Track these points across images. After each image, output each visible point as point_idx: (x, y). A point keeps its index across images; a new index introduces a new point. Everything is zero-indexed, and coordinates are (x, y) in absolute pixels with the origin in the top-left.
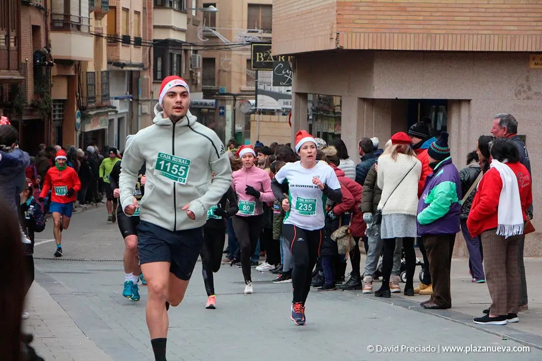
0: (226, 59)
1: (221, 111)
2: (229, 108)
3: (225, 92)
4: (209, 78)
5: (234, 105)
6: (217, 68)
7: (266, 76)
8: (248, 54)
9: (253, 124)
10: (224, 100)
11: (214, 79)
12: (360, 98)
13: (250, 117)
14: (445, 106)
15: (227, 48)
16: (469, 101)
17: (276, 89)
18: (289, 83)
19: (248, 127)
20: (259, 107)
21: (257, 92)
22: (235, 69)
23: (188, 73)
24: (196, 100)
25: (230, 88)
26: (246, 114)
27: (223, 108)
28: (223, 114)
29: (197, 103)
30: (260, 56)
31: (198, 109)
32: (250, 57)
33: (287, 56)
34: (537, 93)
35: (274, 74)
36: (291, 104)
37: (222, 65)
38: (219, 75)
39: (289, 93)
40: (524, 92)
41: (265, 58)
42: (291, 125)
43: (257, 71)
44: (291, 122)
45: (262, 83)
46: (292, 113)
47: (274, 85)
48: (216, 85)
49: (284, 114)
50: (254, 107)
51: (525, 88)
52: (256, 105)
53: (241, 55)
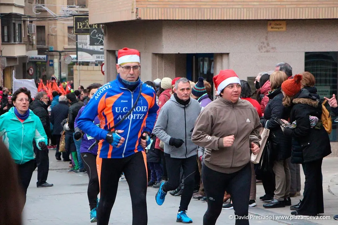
0: (53, 26)
1: (51, 63)
2: (56, 61)
3: (53, 50)
4: (41, 40)
5: (60, 59)
6: (47, 33)
7: (85, 39)
8: (71, 23)
9: (75, 73)
10: (53, 55)
11: (45, 41)
13: (73, 67)
14: (211, 58)
15: (55, 19)
16: (228, 54)
17: (91, 48)
18: (101, 43)
19: (71, 73)
20: (79, 60)
21: (77, 50)
22: (59, 33)
23: (26, 36)
24: (33, 56)
25: (57, 47)
26: (69, 65)
27: (52, 61)
28: (52, 65)
29: (33, 58)
30: (80, 25)
31: (35, 63)
32: (72, 25)
33: (99, 25)
34: (273, 48)
35: (91, 38)
36: (103, 58)
37: (50, 30)
38: (48, 38)
39: (102, 50)
40: (265, 47)
41: (84, 26)
42: (103, 73)
43: (77, 35)
44: (103, 71)
45: (81, 43)
46: (104, 64)
47: (91, 44)
48: (47, 45)
49: (96, 65)
50: (75, 60)
51: (265, 45)
52: (77, 58)
53: (64, 24)
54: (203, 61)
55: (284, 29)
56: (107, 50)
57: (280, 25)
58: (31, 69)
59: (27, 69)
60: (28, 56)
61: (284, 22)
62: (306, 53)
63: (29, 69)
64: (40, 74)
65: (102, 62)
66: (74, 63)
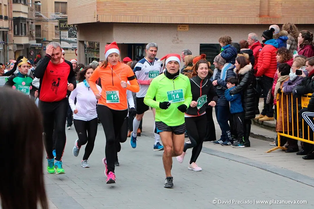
0: (46, 25)
1: (44, 48)
3: (46, 40)
4: (38, 34)
6: (42, 30)
7: (65, 34)
8: (57, 24)
10: (45, 44)
11: (41, 35)
14: (143, 46)
15: (47, 21)
17: (69, 39)
18: (76, 36)
21: (61, 40)
22: (50, 30)
23: (29, 32)
24: (33, 44)
25: (48, 39)
27: (45, 47)
29: (33, 45)
30: (62, 25)
31: (33, 48)
32: (57, 25)
33: (74, 25)
34: (181, 41)
35: (69, 32)
36: (76, 46)
37: (44, 28)
38: (43, 33)
39: (75, 41)
40: (176, 40)
41: (65, 26)
42: (76, 55)
43: (60, 31)
44: (77, 53)
45: (63, 36)
46: (77, 49)
47: (69, 37)
48: (42, 37)
49: (73, 50)
51: (176, 39)
53: (53, 24)
54: (139, 48)
55: (188, 30)
56: (79, 41)
57: (185, 27)
58: (32, 52)
59: (29, 52)
60: (30, 44)
61: (188, 25)
62: (201, 44)
63: (31, 52)
65: (76, 48)
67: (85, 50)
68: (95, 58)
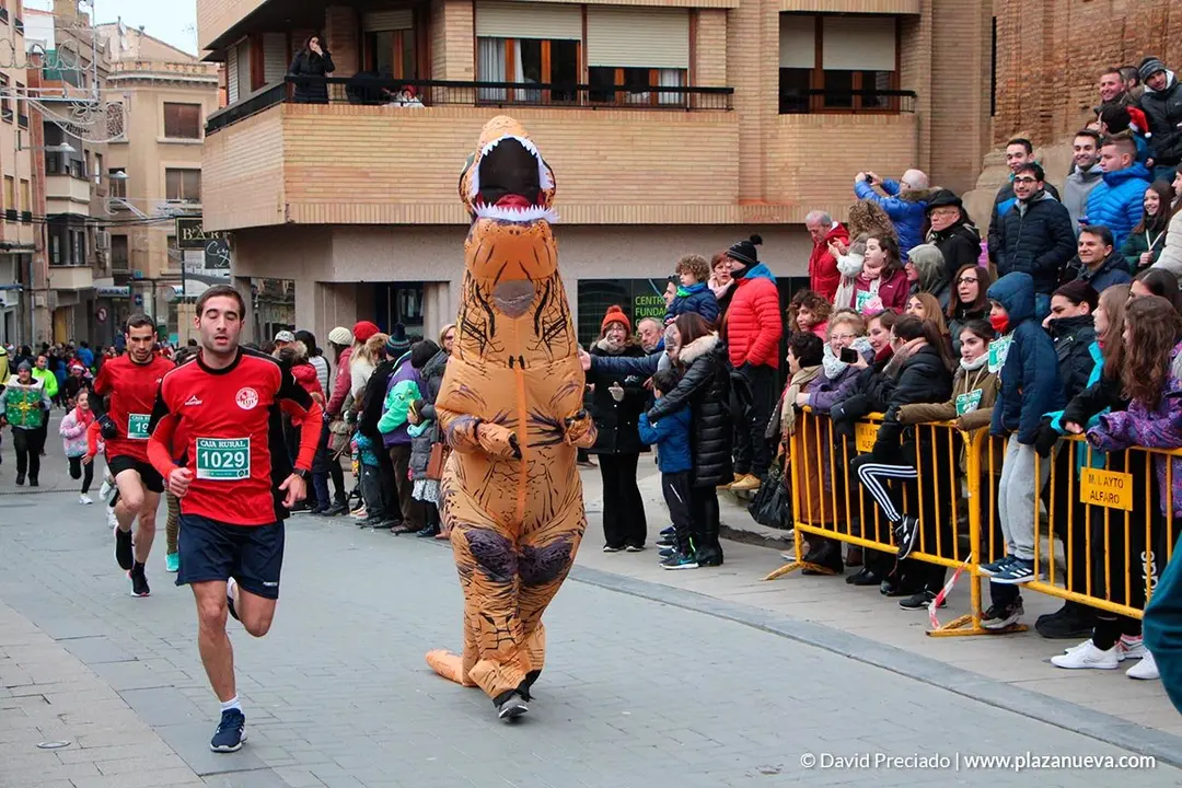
0: (141, 236)
1: (138, 300)
2: (147, 296)
3: (142, 276)
4: (120, 260)
5: (154, 292)
6: (130, 249)
7: (197, 258)
8: (172, 230)
9: (180, 316)
10: (141, 286)
11: (126, 261)
12: (318, 282)
13: (176, 307)
14: (420, 290)
15: (143, 223)
16: (448, 282)
17: (209, 272)
18: (226, 265)
19: (174, 317)
20: (188, 295)
21: (184, 277)
22: (152, 248)
23: (93, 254)
24: (105, 288)
25: (148, 272)
26: (170, 303)
27: (140, 297)
28: (140, 304)
29: (106, 292)
30: (188, 233)
31: (107, 299)
32: (174, 234)
33: (221, 232)
35: (206, 254)
37: (136, 244)
38: (133, 256)
39: (226, 277)
41: (195, 235)
43: (183, 251)
45: (190, 265)
47: (206, 268)
48: (130, 269)
50: (181, 295)
52: (184, 292)
53: (160, 231)
54: (407, 294)
56: (237, 278)
58: (103, 310)
59: (95, 311)
60: (96, 289)
62: (579, 281)
63: (99, 311)
64: (118, 319)
66: (179, 300)
67: (254, 304)
68: (283, 325)
